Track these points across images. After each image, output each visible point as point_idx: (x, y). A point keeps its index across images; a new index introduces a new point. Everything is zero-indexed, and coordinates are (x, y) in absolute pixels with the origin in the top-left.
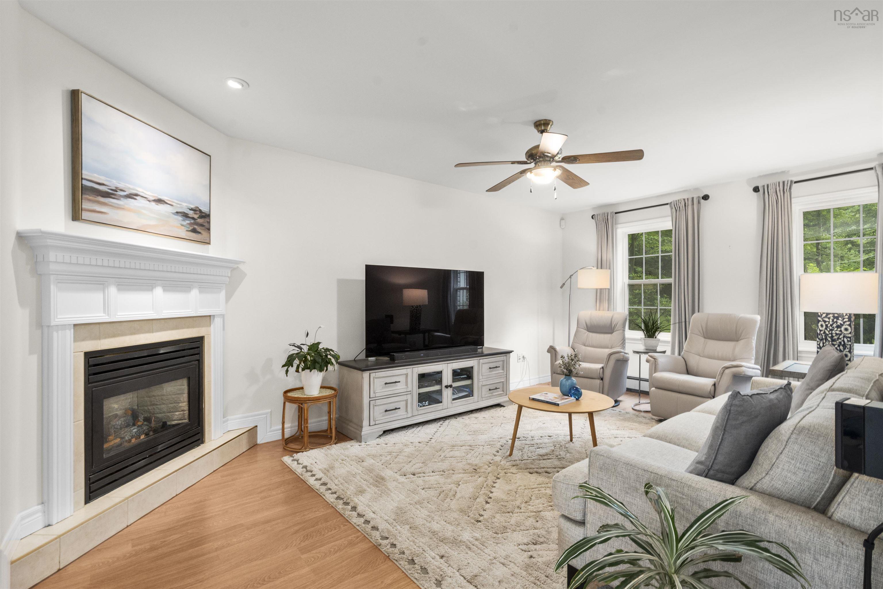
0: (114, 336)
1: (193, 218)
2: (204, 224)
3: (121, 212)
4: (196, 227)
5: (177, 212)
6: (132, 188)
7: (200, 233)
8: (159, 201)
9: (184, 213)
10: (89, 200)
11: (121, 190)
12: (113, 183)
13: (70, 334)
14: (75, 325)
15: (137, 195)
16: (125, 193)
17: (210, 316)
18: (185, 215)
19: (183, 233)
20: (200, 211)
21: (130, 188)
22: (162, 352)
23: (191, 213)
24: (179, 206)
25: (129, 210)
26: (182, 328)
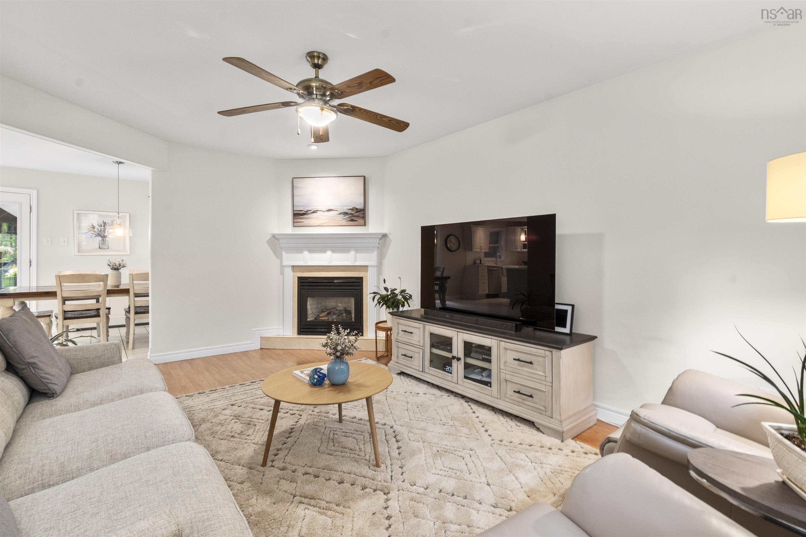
0: (310, 272)
1: (351, 214)
2: (360, 215)
3: (309, 220)
4: (353, 218)
5: (340, 213)
6: (313, 208)
7: (356, 221)
8: (329, 210)
9: (345, 212)
10: (296, 218)
11: (310, 211)
12: (306, 209)
13: (290, 269)
14: (293, 266)
15: (317, 211)
16: (311, 212)
17: (368, 266)
18: (346, 214)
19: (344, 223)
20: (357, 209)
21: (314, 209)
22: (335, 282)
23: (350, 212)
24: (341, 210)
25: (314, 218)
26: (347, 271)
